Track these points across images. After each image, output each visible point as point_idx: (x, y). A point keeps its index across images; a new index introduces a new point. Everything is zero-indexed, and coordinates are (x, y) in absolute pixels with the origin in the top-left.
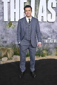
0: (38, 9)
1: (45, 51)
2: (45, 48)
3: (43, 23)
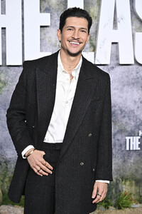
0: (96, 14)
1: (128, 183)
2: (128, 173)
3: (119, 69)
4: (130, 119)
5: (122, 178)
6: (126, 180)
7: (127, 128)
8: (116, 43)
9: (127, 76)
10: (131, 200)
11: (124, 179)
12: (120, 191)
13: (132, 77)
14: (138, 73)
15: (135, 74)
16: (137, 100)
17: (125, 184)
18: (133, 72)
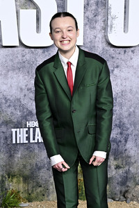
1: (15, 180)
2: (15, 169)
3: (2, 51)
4: (16, 109)
5: (9, 175)
6: (13, 176)
7: (12, 118)
9: (12, 60)
10: (19, 199)
11: (11, 175)
12: (6, 189)
13: (17, 61)
14: (23, 56)
15: (20, 58)
16: (24, 87)
17: (12, 181)
18: (18, 56)
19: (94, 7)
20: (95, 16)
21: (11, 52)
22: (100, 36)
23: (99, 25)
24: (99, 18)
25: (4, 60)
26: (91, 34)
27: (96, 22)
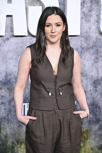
3: (14, 40)
5: (18, 142)
6: (21, 143)
8: (11, 16)
9: (21, 47)
17: (20, 147)
18: (27, 43)
19: (89, 4)
20: (90, 11)
21: (20, 40)
22: (94, 27)
23: (93, 19)
24: (93, 13)
25: (15, 47)
26: (86, 26)
27: (91, 16)
